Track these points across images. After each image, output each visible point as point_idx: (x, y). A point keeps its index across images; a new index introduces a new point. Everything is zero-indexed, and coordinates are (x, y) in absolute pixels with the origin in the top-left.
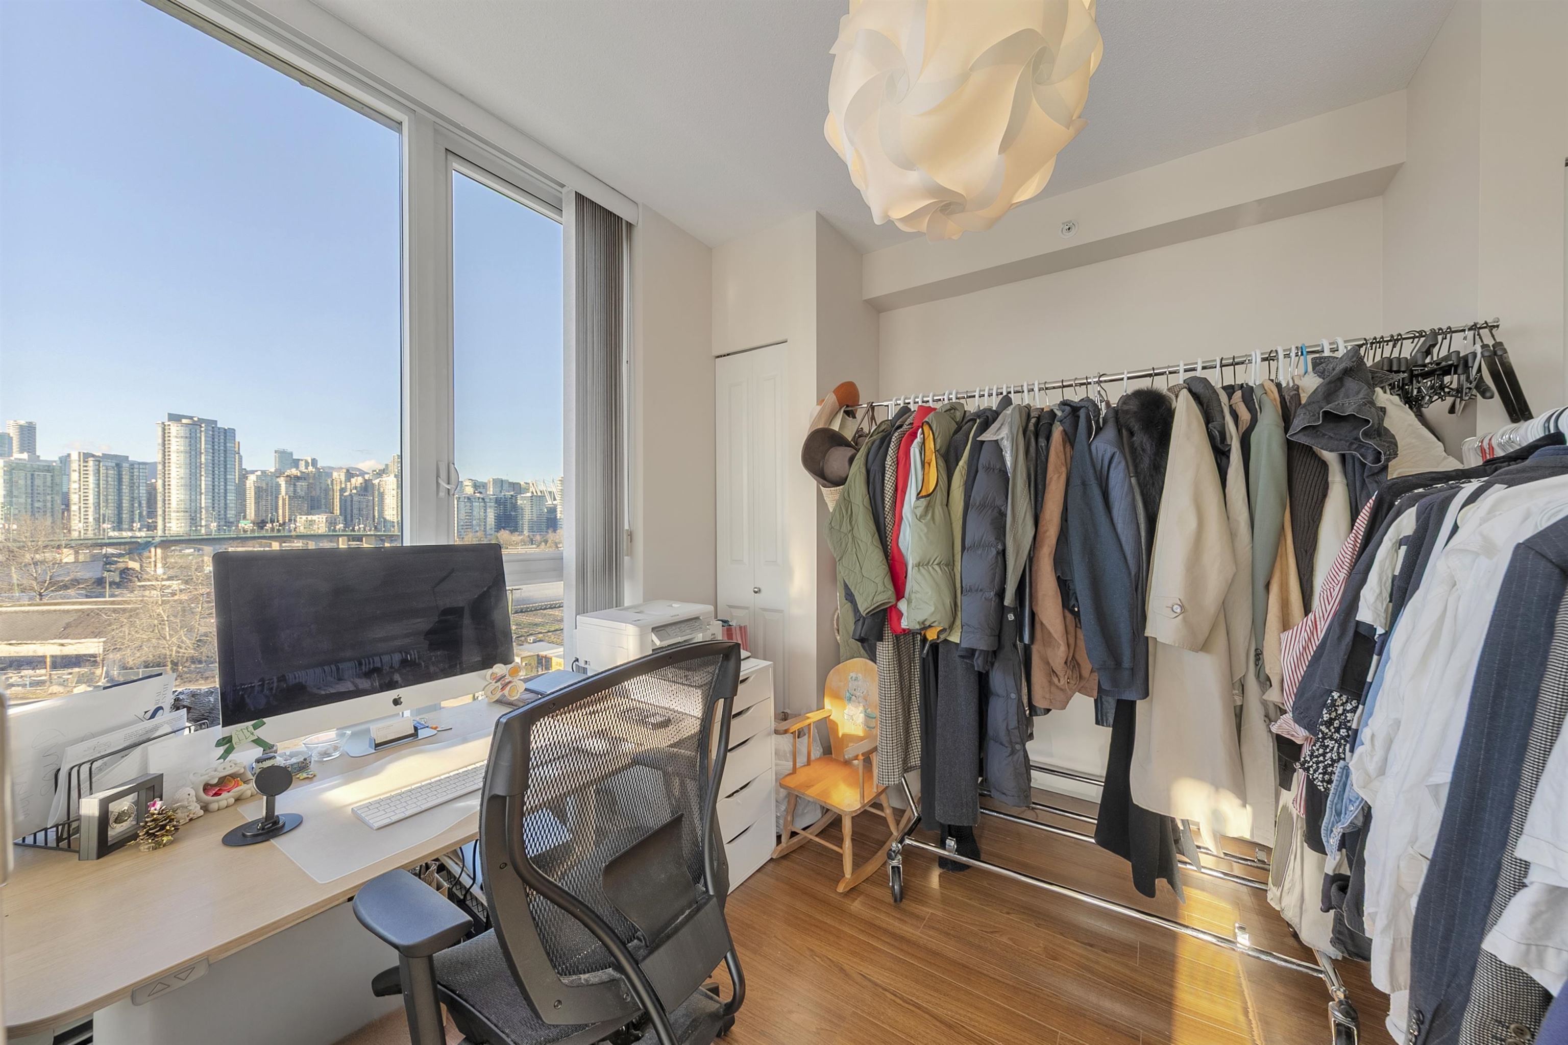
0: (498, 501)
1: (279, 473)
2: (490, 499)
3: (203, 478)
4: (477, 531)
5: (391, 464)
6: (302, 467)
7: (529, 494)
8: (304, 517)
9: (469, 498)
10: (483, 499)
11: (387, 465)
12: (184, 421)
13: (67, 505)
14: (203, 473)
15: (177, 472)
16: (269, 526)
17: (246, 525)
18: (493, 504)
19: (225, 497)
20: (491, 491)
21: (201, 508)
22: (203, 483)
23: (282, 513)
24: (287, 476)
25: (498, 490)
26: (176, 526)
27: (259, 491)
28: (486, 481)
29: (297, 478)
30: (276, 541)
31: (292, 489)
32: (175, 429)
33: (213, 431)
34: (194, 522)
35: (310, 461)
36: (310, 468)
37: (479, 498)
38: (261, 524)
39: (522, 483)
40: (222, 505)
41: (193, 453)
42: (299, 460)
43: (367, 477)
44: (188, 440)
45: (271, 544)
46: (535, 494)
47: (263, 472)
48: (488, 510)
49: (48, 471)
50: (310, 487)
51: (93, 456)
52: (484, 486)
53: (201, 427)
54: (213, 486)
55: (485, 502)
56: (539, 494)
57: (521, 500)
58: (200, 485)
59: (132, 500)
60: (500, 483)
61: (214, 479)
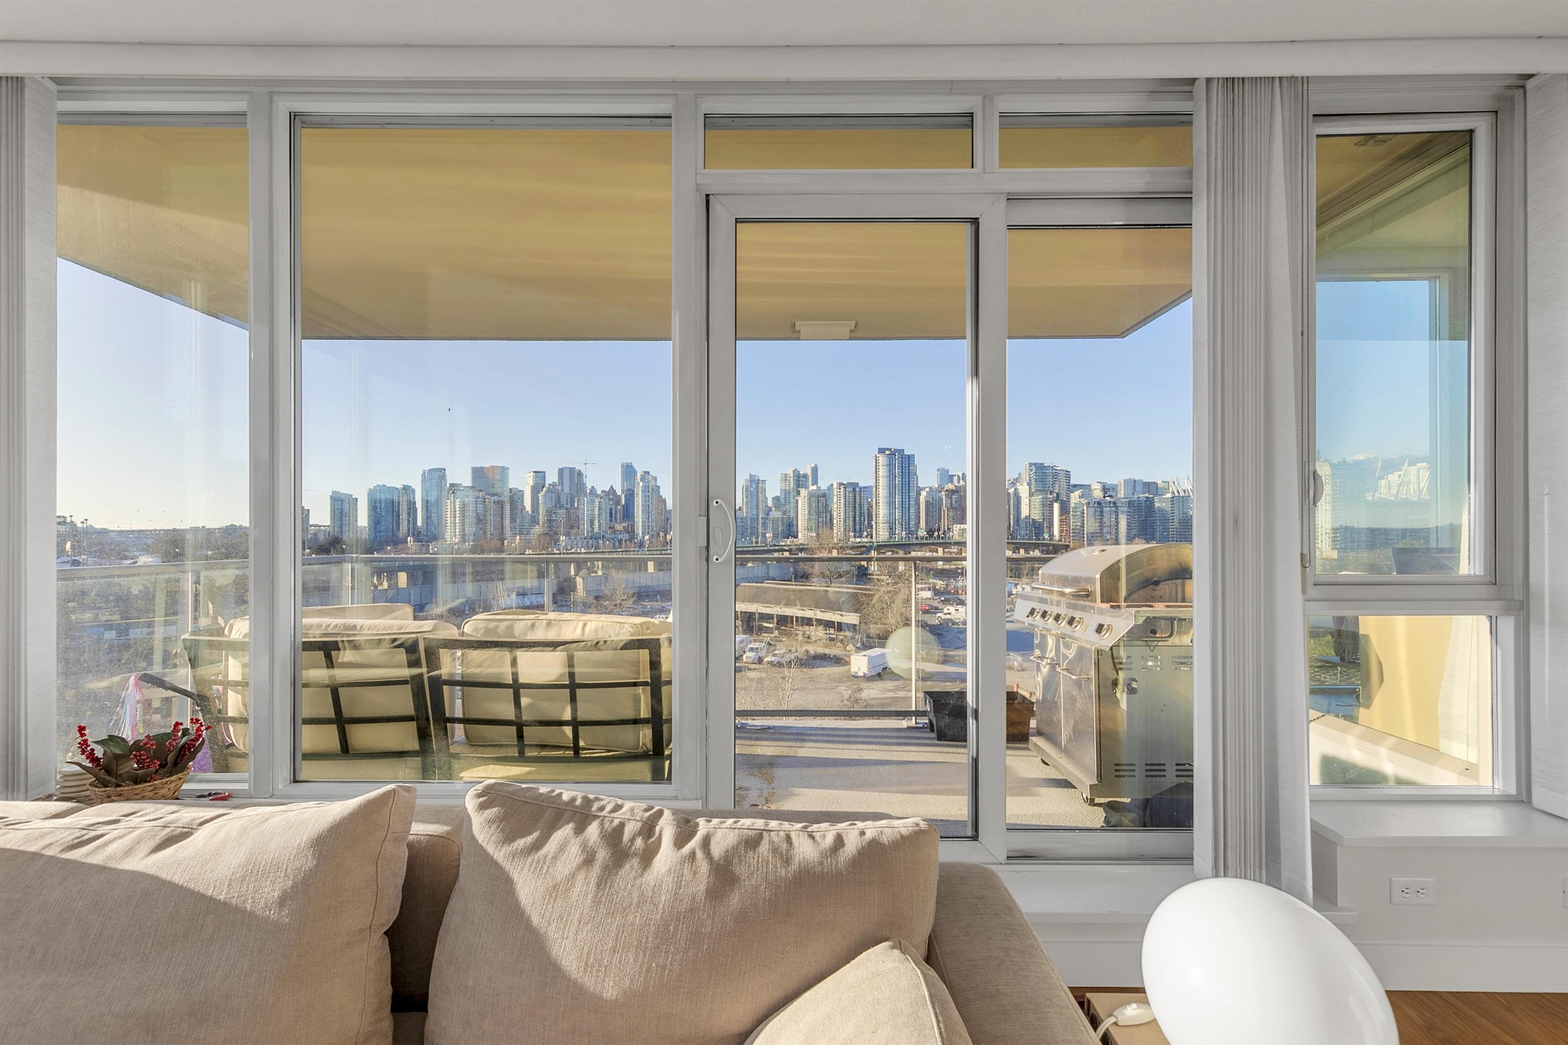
0: (1130, 504)
1: (941, 488)
2: (1122, 503)
3: (897, 496)
4: (1108, 540)
5: (1023, 473)
6: (955, 482)
7: (1169, 495)
8: (958, 526)
9: (1099, 503)
10: (1115, 503)
11: (1020, 474)
12: (887, 452)
13: (831, 519)
14: (897, 492)
15: (883, 492)
16: (936, 534)
17: (922, 533)
18: (1125, 509)
19: (909, 511)
20: (1121, 494)
21: (895, 520)
22: (897, 500)
23: (944, 524)
24: (946, 490)
25: (1130, 492)
26: (882, 534)
27: (927, 503)
28: (1116, 483)
29: (951, 492)
30: (940, 547)
31: (949, 501)
32: (882, 459)
33: (902, 458)
34: (892, 531)
35: (961, 476)
37: (1110, 502)
38: (930, 533)
39: (1159, 482)
40: (907, 517)
41: (891, 477)
42: (953, 476)
44: (888, 467)
45: (937, 549)
46: (1176, 494)
47: (931, 488)
48: (1121, 516)
51: (843, 484)
52: (1114, 488)
53: (896, 456)
54: (902, 502)
55: (1117, 507)
56: (1182, 494)
57: (1159, 502)
58: (895, 502)
59: (860, 516)
60: (1133, 484)
61: (902, 496)
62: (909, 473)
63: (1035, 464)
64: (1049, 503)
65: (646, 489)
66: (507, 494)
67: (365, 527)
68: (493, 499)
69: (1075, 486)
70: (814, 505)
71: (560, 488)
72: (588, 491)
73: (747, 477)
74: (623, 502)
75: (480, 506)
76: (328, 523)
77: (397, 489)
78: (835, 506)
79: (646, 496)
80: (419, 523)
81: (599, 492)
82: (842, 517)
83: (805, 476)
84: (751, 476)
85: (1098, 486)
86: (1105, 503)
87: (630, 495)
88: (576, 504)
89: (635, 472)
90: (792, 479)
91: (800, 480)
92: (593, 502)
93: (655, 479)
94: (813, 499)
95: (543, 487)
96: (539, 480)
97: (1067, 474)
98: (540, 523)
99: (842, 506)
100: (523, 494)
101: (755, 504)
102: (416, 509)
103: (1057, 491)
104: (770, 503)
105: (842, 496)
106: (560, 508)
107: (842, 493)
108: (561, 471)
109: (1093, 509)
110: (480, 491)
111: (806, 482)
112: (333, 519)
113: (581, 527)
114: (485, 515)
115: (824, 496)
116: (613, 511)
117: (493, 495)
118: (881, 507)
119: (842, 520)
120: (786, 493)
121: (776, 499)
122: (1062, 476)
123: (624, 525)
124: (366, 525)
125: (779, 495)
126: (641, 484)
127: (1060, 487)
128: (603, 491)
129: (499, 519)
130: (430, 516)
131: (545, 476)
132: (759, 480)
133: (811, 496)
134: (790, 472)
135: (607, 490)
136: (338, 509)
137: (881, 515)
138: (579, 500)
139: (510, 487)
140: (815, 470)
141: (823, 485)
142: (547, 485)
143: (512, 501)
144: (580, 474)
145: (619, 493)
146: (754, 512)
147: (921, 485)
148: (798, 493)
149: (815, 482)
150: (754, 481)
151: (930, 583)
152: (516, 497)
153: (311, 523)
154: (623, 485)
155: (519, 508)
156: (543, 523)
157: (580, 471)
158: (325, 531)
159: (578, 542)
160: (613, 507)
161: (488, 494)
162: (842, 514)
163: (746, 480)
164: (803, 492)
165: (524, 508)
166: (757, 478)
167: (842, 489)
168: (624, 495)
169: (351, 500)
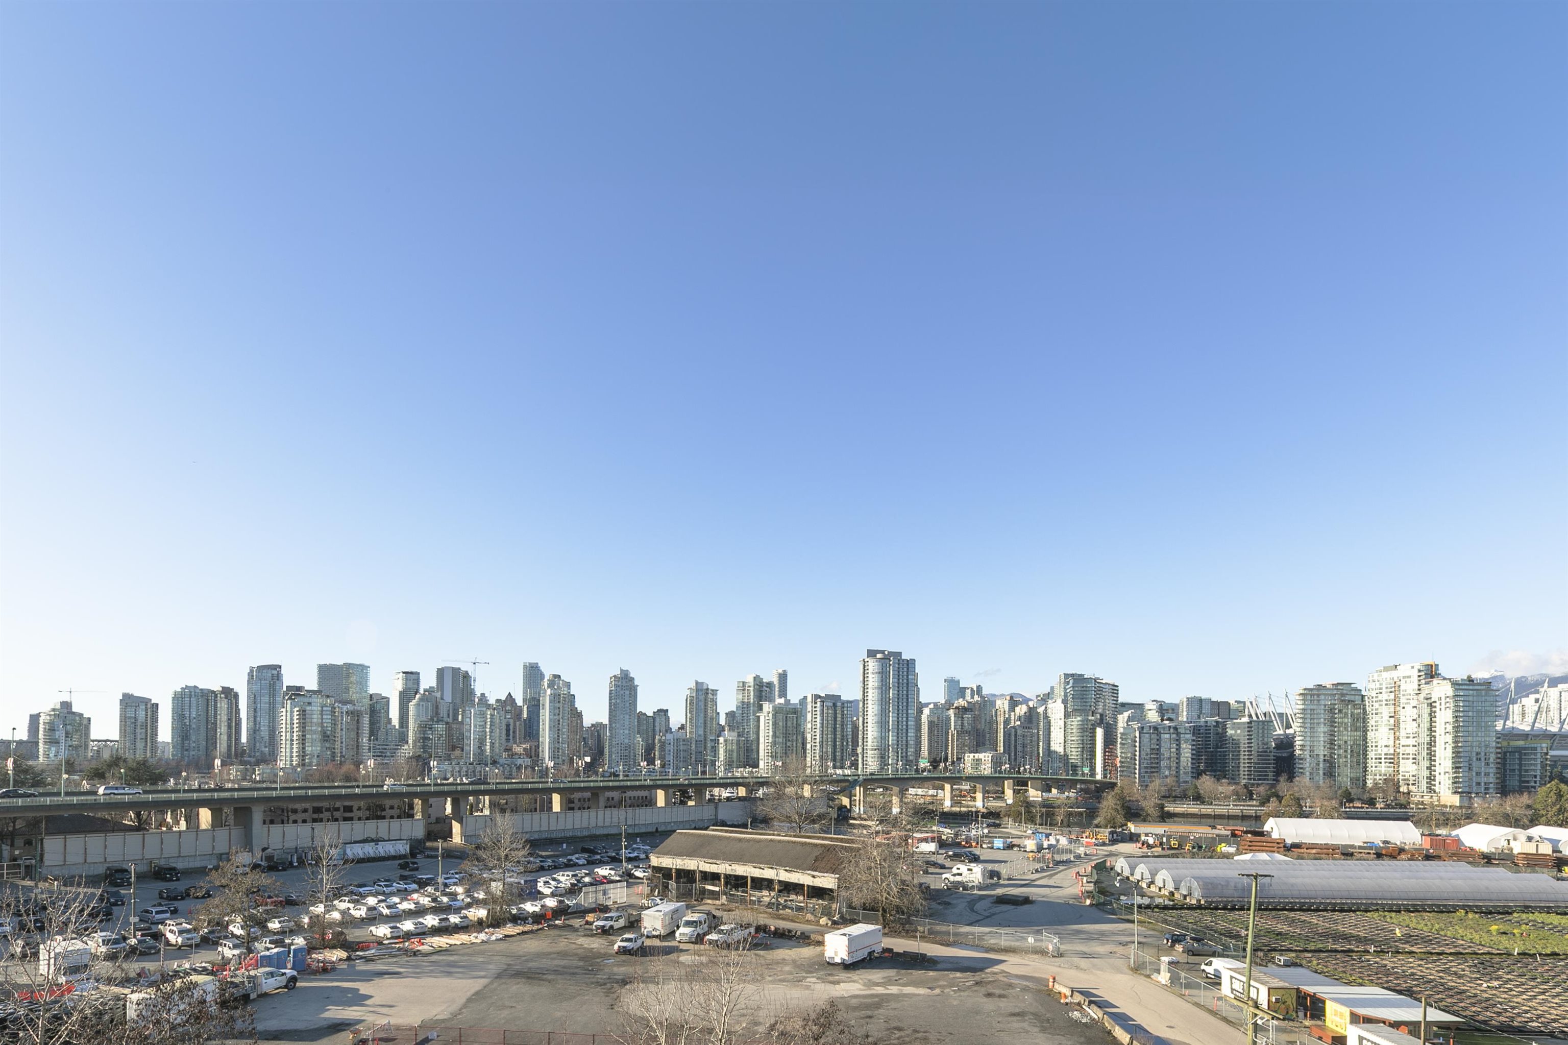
0: (1196, 731)
1: (948, 705)
2: (1185, 729)
3: (891, 714)
4: (1167, 777)
5: (1057, 687)
6: (968, 697)
7: (1245, 719)
8: (972, 755)
9: (1156, 728)
10: (1176, 728)
11: (1052, 688)
12: (879, 656)
13: (804, 744)
14: (891, 709)
15: (872, 709)
16: (942, 765)
17: (924, 763)
18: (1189, 736)
19: (907, 734)
20: (1183, 717)
21: (889, 746)
22: (891, 718)
23: (952, 751)
24: (956, 708)
25: (1195, 714)
26: (871, 764)
27: (931, 724)
28: (1177, 702)
29: (965, 710)
30: (948, 783)
31: (960, 722)
32: (872, 665)
33: (899, 664)
34: (883, 760)
35: (975, 689)
36: (976, 698)
37: (1170, 727)
38: (935, 763)
39: (1232, 702)
40: (904, 742)
41: (884, 688)
42: (965, 688)
43: (1031, 704)
44: (880, 675)
45: (943, 786)
46: (1255, 718)
47: (935, 704)
48: (1183, 746)
49: (795, 713)
50: (975, 719)
51: (820, 697)
52: (1174, 708)
53: (890, 661)
54: (898, 722)
55: (1178, 734)
56: (1262, 718)
57: (1233, 728)
58: (889, 722)
59: (842, 739)
60: (1197, 703)
61: (898, 714)
62: (907, 684)
63: (1072, 675)
64: (1090, 726)
65: (555, 698)
66: (367, 701)
67: (168, 743)
68: (345, 708)
69: (1123, 705)
70: (781, 724)
71: (438, 695)
72: (477, 700)
73: (693, 685)
74: (525, 715)
75: (327, 718)
76: (116, 737)
77: (213, 692)
78: (809, 726)
79: (555, 708)
80: (244, 739)
81: (492, 701)
82: (818, 741)
83: (770, 685)
84: (697, 683)
85: (1154, 706)
86: (1164, 728)
87: (534, 705)
88: (460, 717)
89: (542, 676)
90: (752, 689)
91: (763, 690)
92: (483, 714)
93: (568, 685)
94: (780, 716)
95: (416, 693)
96: (410, 685)
97: (1114, 689)
98: (410, 741)
99: (819, 725)
100: (388, 702)
101: (701, 721)
102: (240, 720)
103: (1100, 711)
104: (722, 721)
105: (818, 713)
106: (438, 722)
107: (818, 709)
108: (441, 672)
109: (1147, 735)
110: (328, 697)
111: (771, 693)
112: (123, 731)
113: (466, 748)
114: (334, 731)
115: (795, 711)
116: (511, 727)
117: (345, 703)
118: (870, 729)
119: (818, 744)
120: (744, 706)
121: (730, 715)
122: (1107, 693)
123: (524, 746)
124: (170, 740)
125: (735, 710)
126: (549, 692)
127: (1105, 705)
128: (498, 701)
129: (353, 735)
130: (259, 730)
131: (418, 678)
132: (708, 689)
133: (777, 711)
134: (750, 680)
135: (503, 698)
136: (130, 718)
137: (870, 740)
138: (464, 711)
139: (371, 693)
140: (783, 677)
141: (794, 697)
142: (422, 691)
143: (373, 711)
144: (466, 676)
145: (519, 702)
146: (701, 732)
147: (923, 699)
148: (760, 708)
149: (783, 693)
150: (702, 690)
151: (933, 832)
152: (378, 706)
153: (92, 737)
154: (525, 692)
155: (384, 720)
156: (414, 742)
157: (467, 672)
158: (112, 747)
159: (461, 768)
160: (511, 721)
161: (340, 702)
162: (818, 737)
163: (691, 689)
164: (767, 707)
165: (389, 721)
166: (705, 687)
167: (818, 704)
168: (526, 706)
169: (149, 706)
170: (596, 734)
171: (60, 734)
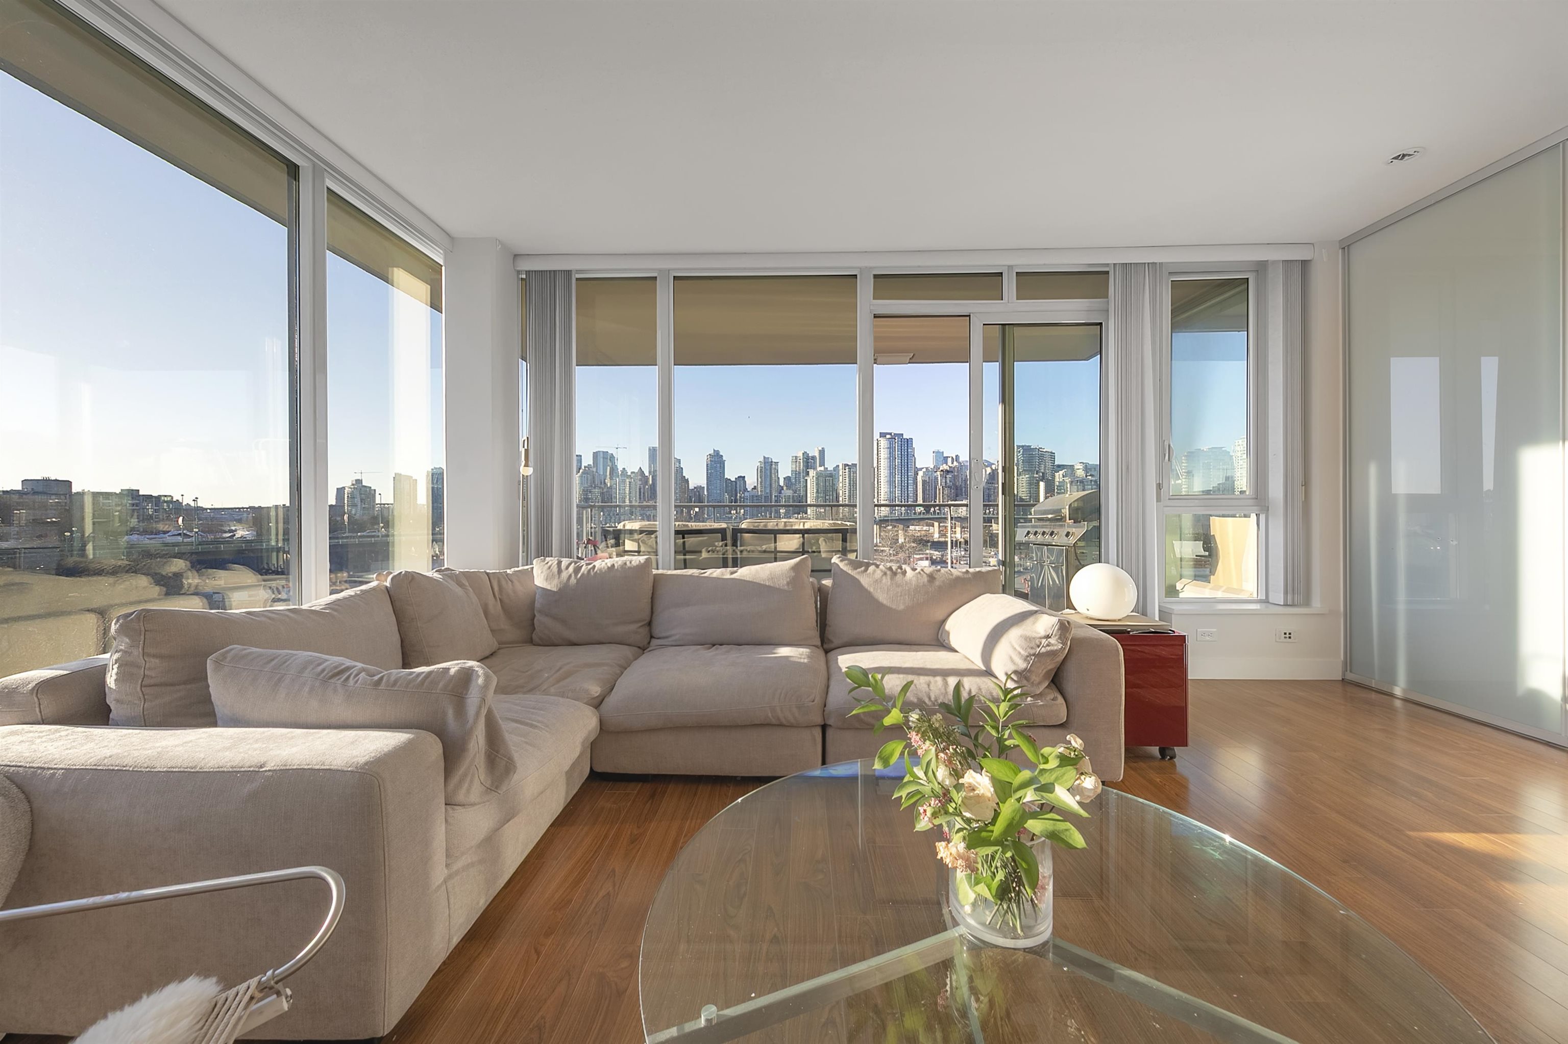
62: (907, 455)
63: (1023, 446)
64: (1035, 481)
67: (424, 505)
69: (1059, 466)
70: (822, 484)
71: (594, 470)
72: (620, 473)
73: (762, 459)
74: (650, 482)
76: (392, 501)
78: (841, 485)
81: (629, 474)
82: (847, 495)
83: (814, 458)
84: (764, 457)
85: (1080, 466)
86: (1087, 481)
87: (656, 474)
88: (609, 484)
90: (801, 461)
91: (808, 462)
92: (624, 482)
93: (679, 461)
94: (821, 479)
95: (580, 469)
96: (576, 463)
97: (1052, 455)
99: (847, 484)
101: (768, 483)
103: (1042, 471)
104: (782, 483)
105: (847, 476)
106: (595, 488)
107: (847, 474)
108: (596, 455)
109: (1076, 487)
111: (814, 463)
112: (396, 498)
115: (831, 475)
116: (642, 490)
118: (882, 486)
119: (847, 497)
120: (796, 473)
121: (787, 479)
122: (1047, 459)
123: (651, 502)
125: (790, 475)
127: (1045, 467)
128: (632, 473)
131: (581, 459)
132: (772, 462)
133: (819, 476)
134: (800, 455)
135: (636, 471)
136: (400, 488)
137: (882, 494)
138: (611, 480)
140: (822, 452)
141: (830, 466)
142: (583, 468)
144: (612, 456)
145: (647, 474)
146: (768, 491)
147: (918, 466)
148: (808, 474)
149: (822, 463)
150: (768, 462)
151: (927, 554)
153: (377, 502)
154: (650, 467)
157: (612, 454)
159: (611, 518)
160: (642, 486)
162: (847, 492)
163: (760, 462)
164: (812, 473)
166: (770, 460)
167: (847, 470)
168: (651, 476)
169: (412, 481)
170: (697, 493)
171: (357, 500)
